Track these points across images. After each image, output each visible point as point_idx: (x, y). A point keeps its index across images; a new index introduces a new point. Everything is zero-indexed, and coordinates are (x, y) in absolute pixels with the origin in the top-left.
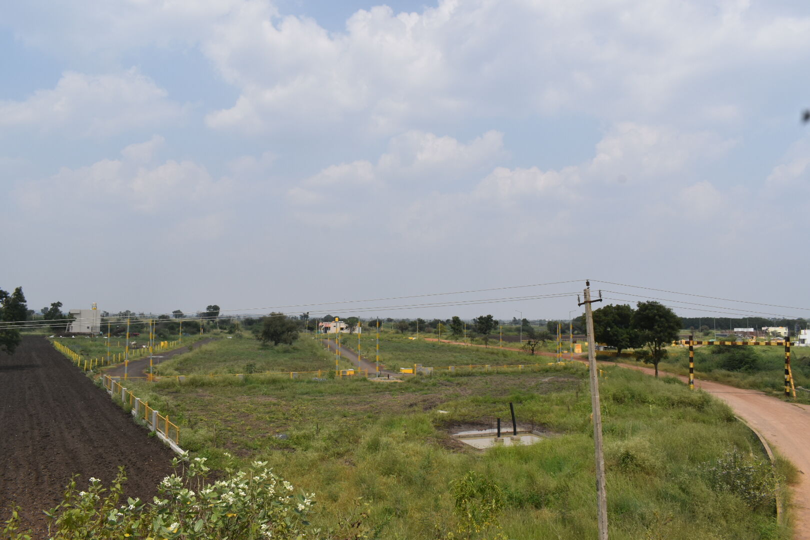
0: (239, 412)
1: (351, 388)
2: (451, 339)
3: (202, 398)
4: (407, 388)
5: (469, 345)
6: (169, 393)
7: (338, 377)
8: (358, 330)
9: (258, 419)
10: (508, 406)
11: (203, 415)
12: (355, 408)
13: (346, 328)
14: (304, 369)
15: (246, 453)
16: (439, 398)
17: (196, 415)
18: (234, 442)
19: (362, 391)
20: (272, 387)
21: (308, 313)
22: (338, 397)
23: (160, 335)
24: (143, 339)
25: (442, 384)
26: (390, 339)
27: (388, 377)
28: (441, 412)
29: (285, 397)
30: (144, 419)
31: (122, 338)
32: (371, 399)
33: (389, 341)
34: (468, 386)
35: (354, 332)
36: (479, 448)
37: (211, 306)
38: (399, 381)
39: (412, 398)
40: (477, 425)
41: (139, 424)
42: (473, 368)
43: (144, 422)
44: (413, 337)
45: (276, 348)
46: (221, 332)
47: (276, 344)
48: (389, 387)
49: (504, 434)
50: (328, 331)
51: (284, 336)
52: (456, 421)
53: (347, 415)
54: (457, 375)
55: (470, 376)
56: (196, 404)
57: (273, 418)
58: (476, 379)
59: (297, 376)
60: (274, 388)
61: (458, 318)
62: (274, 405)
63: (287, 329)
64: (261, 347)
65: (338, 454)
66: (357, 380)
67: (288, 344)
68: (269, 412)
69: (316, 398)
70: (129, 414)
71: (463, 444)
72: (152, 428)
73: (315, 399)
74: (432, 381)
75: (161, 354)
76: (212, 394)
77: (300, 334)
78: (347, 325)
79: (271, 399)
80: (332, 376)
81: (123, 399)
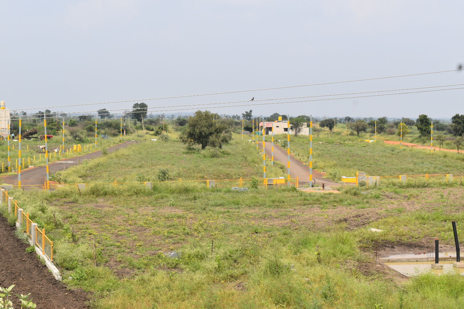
0: (136, 226)
1: (274, 199)
2: (418, 142)
3: (100, 209)
4: (341, 201)
5: (437, 149)
6: (65, 202)
7: (263, 187)
8: (305, 131)
9: (155, 233)
10: (450, 225)
11: (95, 229)
12: (272, 223)
13: (292, 128)
14: (228, 176)
15: (128, 273)
16: (377, 214)
17: (87, 229)
18: (118, 260)
19: (286, 204)
20: (184, 197)
21: (251, 111)
22: (257, 209)
23: (75, 137)
24: (57, 142)
25: (388, 197)
26: (342, 142)
27: (323, 187)
28: (374, 230)
29: (194, 209)
30: (25, 232)
31: (34, 141)
32: (295, 213)
33: (340, 144)
34: (418, 199)
35: (300, 134)
36: (408, 276)
37: (137, 104)
38: (336, 192)
39: (344, 211)
40: (416, 247)
41: (20, 237)
42: (429, 177)
43: (25, 235)
44: (371, 139)
45: (203, 152)
46: (147, 133)
47: (203, 147)
48: (320, 198)
49: (445, 259)
50: (269, 132)
51: (212, 138)
52: (389, 242)
53: (259, 230)
54: (409, 186)
55: (425, 187)
56: (91, 216)
57: (172, 233)
58: (431, 192)
59: (214, 185)
60: (184, 198)
61: (426, 116)
62: (179, 217)
63: (216, 131)
64: (186, 151)
65: (232, 276)
66: (284, 190)
67: (217, 148)
68: (170, 226)
69: (230, 210)
70: (13, 227)
71: (390, 269)
72: (31, 242)
73: (228, 212)
74: (374, 192)
75: (71, 159)
76: (113, 205)
77: (234, 135)
78: (291, 125)
79: (177, 210)
80: (255, 185)
81: (10, 209)
